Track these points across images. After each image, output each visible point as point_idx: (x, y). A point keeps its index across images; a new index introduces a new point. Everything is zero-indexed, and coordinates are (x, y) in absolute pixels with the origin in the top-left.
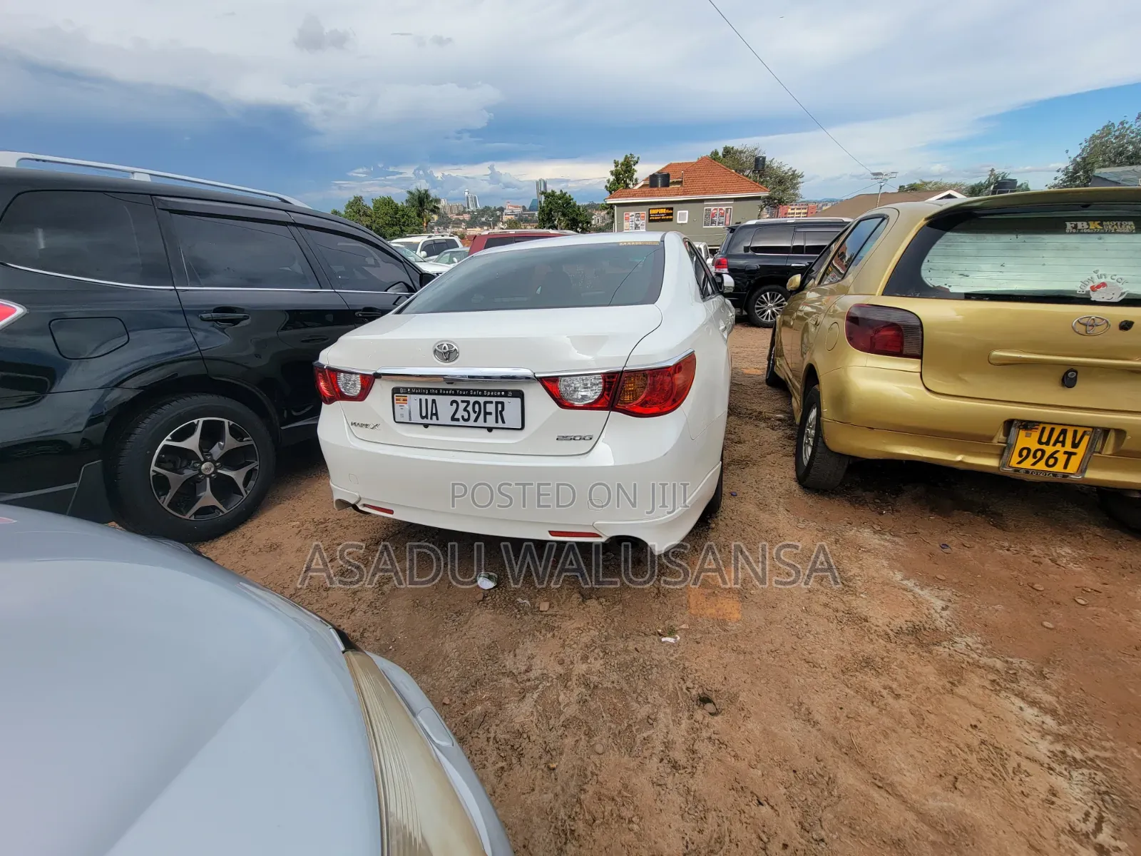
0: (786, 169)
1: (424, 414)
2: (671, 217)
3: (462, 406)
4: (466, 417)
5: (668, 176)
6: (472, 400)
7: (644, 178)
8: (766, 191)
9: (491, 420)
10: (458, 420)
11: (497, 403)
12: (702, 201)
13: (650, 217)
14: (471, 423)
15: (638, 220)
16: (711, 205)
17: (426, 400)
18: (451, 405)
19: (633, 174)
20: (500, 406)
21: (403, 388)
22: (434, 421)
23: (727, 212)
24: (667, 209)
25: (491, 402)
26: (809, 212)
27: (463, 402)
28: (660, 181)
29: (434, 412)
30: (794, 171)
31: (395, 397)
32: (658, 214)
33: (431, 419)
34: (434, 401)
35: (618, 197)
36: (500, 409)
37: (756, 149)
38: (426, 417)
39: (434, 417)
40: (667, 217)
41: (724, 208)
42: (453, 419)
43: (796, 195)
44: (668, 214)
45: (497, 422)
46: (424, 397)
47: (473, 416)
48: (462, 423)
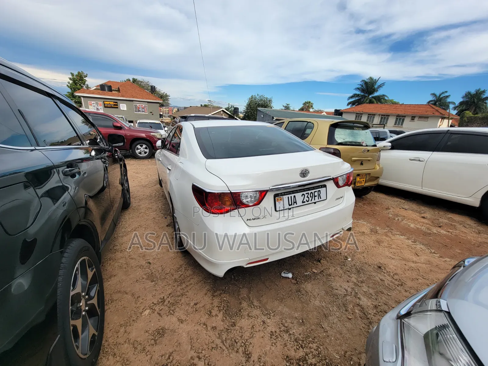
0: (163, 92)
1: (290, 204)
2: (117, 106)
3: (306, 195)
4: (308, 200)
5: (110, 87)
6: (310, 192)
7: (96, 85)
8: (161, 100)
9: (316, 198)
10: (305, 202)
11: (318, 191)
12: (132, 101)
13: (105, 105)
14: (310, 202)
15: (98, 106)
16: (138, 103)
17: (291, 197)
18: (302, 196)
19: (85, 82)
20: (319, 192)
21: (280, 193)
22: (295, 205)
23: (145, 107)
24: (114, 102)
25: (316, 191)
26: (169, 110)
27: (306, 194)
28: (106, 88)
29: (295, 201)
30: (166, 94)
31: (276, 199)
32: (109, 104)
33: (294, 205)
34: (294, 196)
35: (83, 93)
36: (319, 193)
37: (148, 82)
38: (292, 205)
39: (295, 204)
40: (115, 106)
41: (143, 105)
42: (303, 202)
43: (168, 103)
44: (115, 105)
45: (319, 199)
46: (289, 196)
47: (310, 199)
48: (306, 203)
